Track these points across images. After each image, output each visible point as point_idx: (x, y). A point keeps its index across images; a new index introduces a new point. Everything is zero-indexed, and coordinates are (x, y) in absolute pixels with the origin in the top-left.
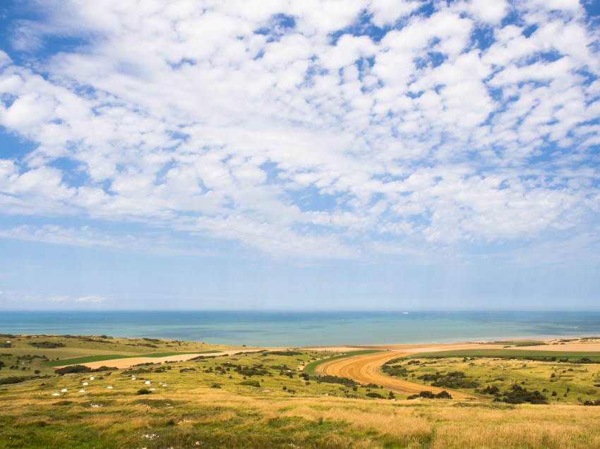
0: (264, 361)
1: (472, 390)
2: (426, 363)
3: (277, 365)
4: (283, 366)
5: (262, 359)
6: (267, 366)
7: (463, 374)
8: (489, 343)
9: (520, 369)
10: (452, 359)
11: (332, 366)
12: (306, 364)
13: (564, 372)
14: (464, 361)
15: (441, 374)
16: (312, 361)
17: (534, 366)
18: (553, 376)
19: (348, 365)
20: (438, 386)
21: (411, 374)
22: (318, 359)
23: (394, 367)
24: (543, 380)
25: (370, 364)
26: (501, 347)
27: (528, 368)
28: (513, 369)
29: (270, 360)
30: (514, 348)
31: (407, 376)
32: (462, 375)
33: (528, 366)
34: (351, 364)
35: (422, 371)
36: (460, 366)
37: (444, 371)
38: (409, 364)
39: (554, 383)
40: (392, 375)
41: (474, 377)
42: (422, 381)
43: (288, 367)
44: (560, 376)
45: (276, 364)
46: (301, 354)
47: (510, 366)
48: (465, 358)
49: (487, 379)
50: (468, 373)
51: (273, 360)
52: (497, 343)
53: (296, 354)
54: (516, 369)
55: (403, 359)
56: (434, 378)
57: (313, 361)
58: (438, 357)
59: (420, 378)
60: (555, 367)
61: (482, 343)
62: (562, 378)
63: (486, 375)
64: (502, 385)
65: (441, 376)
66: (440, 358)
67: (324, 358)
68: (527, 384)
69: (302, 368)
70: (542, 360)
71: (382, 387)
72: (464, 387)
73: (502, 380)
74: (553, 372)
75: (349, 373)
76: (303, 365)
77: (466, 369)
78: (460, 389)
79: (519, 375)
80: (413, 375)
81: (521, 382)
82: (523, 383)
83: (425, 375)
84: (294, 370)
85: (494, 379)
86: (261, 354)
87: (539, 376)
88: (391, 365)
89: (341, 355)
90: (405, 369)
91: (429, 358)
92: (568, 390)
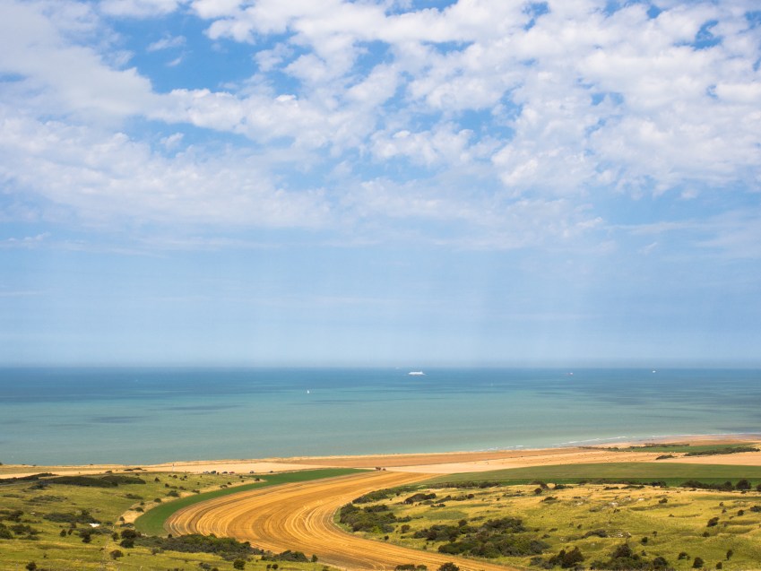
0: (33, 501)
1: (527, 560)
2: (449, 498)
3: (64, 511)
4: (79, 513)
5: (30, 496)
6: (37, 514)
7: (519, 522)
8: (632, 449)
9: (651, 508)
10: (514, 488)
11: (220, 510)
12: (148, 506)
13: (741, 513)
14: (538, 492)
15: (470, 524)
16: (165, 500)
17: (686, 501)
18: (712, 523)
19: (260, 508)
20: (452, 553)
21: (401, 525)
22: (184, 494)
23: (369, 510)
24: (688, 532)
25: (319, 503)
26: (650, 458)
27: (671, 506)
28: (636, 509)
29: (50, 499)
30: (680, 459)
31: (391, 530)
32: (517, 525)
33: (670, 502)
34: (269, 505)
35: (431, 518)
36: (524, 505)
37: (481, 518)
38: (409, 501)
39: (709, 539)
40: (356, 529)
41: (544, 529)
42: (422, 542)
43: (94, 515)
44: (727, 524)
45: (64, 508)
46: (142, 482)
47: (633, 501)
48: (544, 486)
49: (571, 533)
50: (532, 522)
51: (59, 499)
52: (650, 448)
53: (129, 481)
54: (642, 509)
55: (398, 491)
56: (451, 533)
57: (171, 499)
58: (486, 483)
59: (418, 535)
60: (727, 503)
61: (616, 449)
62: (730, 527)
63: (571, 525)
64: (599, 546)
65: (470, 530)
66: (490, 485)
67: (203, 491)
68: (654, 543)
69: (131, 517)
70: (720, 488)
71: (315, 559)
72: (510, 553)
73: (601, 534)
74: (718, 513)
75: (254, 527)
76: (139, 510)
77: (531, 512)
78: (502, 559)
79: (644, 523)
80: (405, 529)
81: (640, 538)
82: (645, 541)
83: (435, 528)
84: (109, 523)
85: (584, 533)
86: (32, 483)
87: (684, 524)
88: (362, 506)
89: (252, 481)
90: (391, 516)
91: (464, 486)
92: (729, 554)
